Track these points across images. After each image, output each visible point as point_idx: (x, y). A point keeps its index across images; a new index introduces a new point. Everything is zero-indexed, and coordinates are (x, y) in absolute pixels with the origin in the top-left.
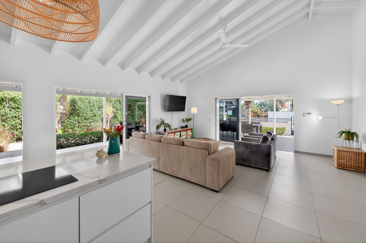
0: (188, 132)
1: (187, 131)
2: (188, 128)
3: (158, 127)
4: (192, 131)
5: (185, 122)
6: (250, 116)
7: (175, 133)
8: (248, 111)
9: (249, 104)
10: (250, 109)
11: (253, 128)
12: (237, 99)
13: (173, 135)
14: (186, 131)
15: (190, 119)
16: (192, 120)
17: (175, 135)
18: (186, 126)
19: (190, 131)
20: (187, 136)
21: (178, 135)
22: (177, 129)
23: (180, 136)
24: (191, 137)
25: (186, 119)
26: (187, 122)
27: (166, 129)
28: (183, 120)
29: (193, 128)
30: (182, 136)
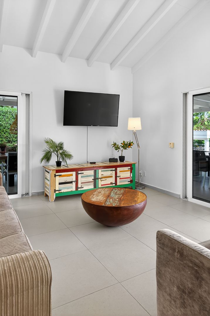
0: (120, 171)
2: (125, 163)
4: (131, 169)
5: (119, 148)
7: (79, 172)
13: (72, 175)
14: (114, 169)
15: (130, 145)
16: (134, 146)
17: (80, 176)
18: (122, 159)
19: (126, 168)
20: (118, 179)
21: (87, 176)
22: (95, 163)
23: (95, 179)
24: (128, 182)
25: (122, 144)
26: (124, 150)
27: (61, 162)
28: (114, 146)
29: (137, 165)
30: (100, 180)
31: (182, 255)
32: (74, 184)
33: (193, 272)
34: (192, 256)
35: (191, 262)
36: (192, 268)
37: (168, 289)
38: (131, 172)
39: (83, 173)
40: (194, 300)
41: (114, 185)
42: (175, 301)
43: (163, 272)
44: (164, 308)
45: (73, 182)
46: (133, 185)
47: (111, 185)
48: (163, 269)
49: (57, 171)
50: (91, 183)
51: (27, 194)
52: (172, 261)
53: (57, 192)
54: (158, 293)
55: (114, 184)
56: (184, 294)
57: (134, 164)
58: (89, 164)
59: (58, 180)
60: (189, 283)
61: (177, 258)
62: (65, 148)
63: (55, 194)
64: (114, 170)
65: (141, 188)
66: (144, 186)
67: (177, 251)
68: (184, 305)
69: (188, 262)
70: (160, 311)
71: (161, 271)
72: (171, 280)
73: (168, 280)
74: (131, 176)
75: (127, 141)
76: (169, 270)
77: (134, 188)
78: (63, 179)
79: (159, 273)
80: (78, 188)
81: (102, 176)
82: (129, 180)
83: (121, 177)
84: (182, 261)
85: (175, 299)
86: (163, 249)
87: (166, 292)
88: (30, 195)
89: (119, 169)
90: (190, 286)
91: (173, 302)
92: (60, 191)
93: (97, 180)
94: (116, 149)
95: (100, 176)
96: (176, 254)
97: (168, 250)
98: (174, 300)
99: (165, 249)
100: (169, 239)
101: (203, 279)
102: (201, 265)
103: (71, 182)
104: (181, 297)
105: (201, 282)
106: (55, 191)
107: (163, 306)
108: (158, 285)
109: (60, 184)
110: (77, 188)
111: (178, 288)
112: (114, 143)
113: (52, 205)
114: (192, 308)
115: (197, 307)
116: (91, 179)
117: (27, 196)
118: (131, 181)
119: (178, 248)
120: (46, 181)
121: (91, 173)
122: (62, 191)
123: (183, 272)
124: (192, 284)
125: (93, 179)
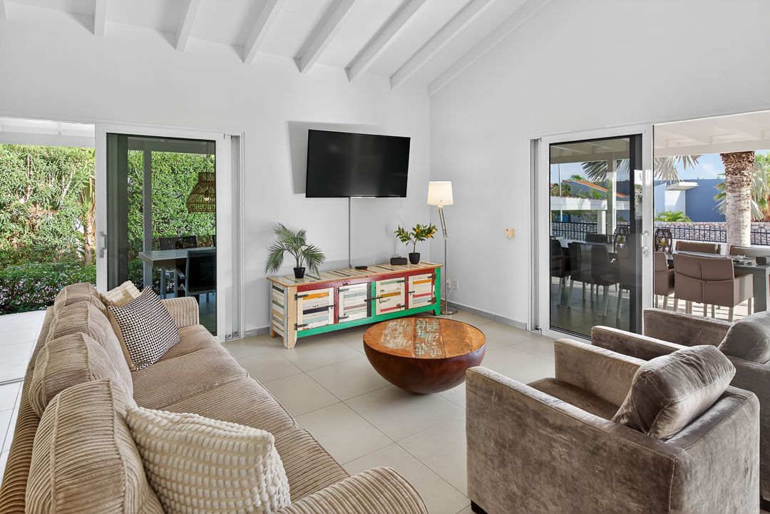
0: (414, 283)
1: (410, 278)
2: (420, 266)
3: (275, 261)
4: (434, 277)
5: (409, 239)
6: (747, 216)
7: (341, 288)
8: (739, 198)
9: (744, 169)
10: (746, 191)
11: (736, 282)
12: (632, 138)
13: (327, 295)
14: (403, 279)
15: (429, 231)
16: (438, 234)
17: (341, 295)
18: (414, 258)
19: (425, 277)
20: (410, 297)
21: (356, 295)
22: (366, 267)
23: (370, 301)
24: (429, 302)
25: (414, 229)
26: (419, 242)
27: (304, 269)
28: (400, 234)
29: (442, 269)
30: (377, 300)
31: (500, 397)
32: (331, 311)
33: (515, 418)
34: (513, 398)
35: (512, 405)
36: (514, 413)
37: (482, 447)
38: (433, 283)
39: (348, 289)
40: (517, 454)
41: (403, 309)
42: (492, 461)
43: (476, 424)
44: (477, 472)
45: (330, 308)
46: (436, 307)
47: (399, 310)
48: (475, 421)
49: (301, 289)
50: (362, 308)
51: (236, 334)
52: (488, 408)
53: (299, 329)
54: (469, 455)
55: (402, 306)
56: (503, 450)
57: (439, 268)
58: (354, 270)
59: (303, 304)
60: (510, 434)
61: (495, 403)
62: (310, 241)
63: (296, 333)
64: (402, 281)
65: (451, 313)
66: (456, 309)
67: (494, 393)
68: (503, 463)
69: (508, 407)
70: (471, 478)
71: (474, 424)
72: (486, 434)
73: (483, 435)
74: (434, 290)
75: (425, 224)
76: (484, 420)
77: (438, 312)
78: (311, 303)
79: (471, 426)
80: (339, 318)
81: (383, 293)
82: (429, 298)
83: (416, 294)
84: (501, 407)
85: (492, 457)
86: (476, 393)
87: (479, 451)
88: (242, 335)
89: (411, 279)
90: (511, 437)
91: (489, 463)
92: (305, 327)
93: (373, 302)
94: (403, 241)
95: (378, 294)
96: (493, 397)
97: (482, 394)
98: (490, 459)
99: (478, 392)
100: (483, 380)
101: (527, 426)
102: (524, 407)
103: (326, 308)
104: (500, 454)
105: (524, 429)
106: (297, 326)
107: (476, 470)
108: (468, 444)
109: (305, 312)
110: (337, 319)
111: (496, 442)
112: (399, 228)
113: (291, 353)
114: (514, 465)
115: (519, 463)
116: (362, 300)
117: (235, 339)
118: (433, 300)
119: (496, 389)
120: (275, 307)
121: (363, 288)
122: (309, 326)
123: (502, 421)
124: (514, 434)
125: (365, 301)
